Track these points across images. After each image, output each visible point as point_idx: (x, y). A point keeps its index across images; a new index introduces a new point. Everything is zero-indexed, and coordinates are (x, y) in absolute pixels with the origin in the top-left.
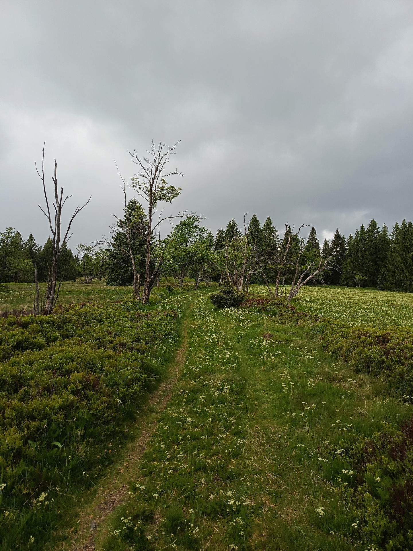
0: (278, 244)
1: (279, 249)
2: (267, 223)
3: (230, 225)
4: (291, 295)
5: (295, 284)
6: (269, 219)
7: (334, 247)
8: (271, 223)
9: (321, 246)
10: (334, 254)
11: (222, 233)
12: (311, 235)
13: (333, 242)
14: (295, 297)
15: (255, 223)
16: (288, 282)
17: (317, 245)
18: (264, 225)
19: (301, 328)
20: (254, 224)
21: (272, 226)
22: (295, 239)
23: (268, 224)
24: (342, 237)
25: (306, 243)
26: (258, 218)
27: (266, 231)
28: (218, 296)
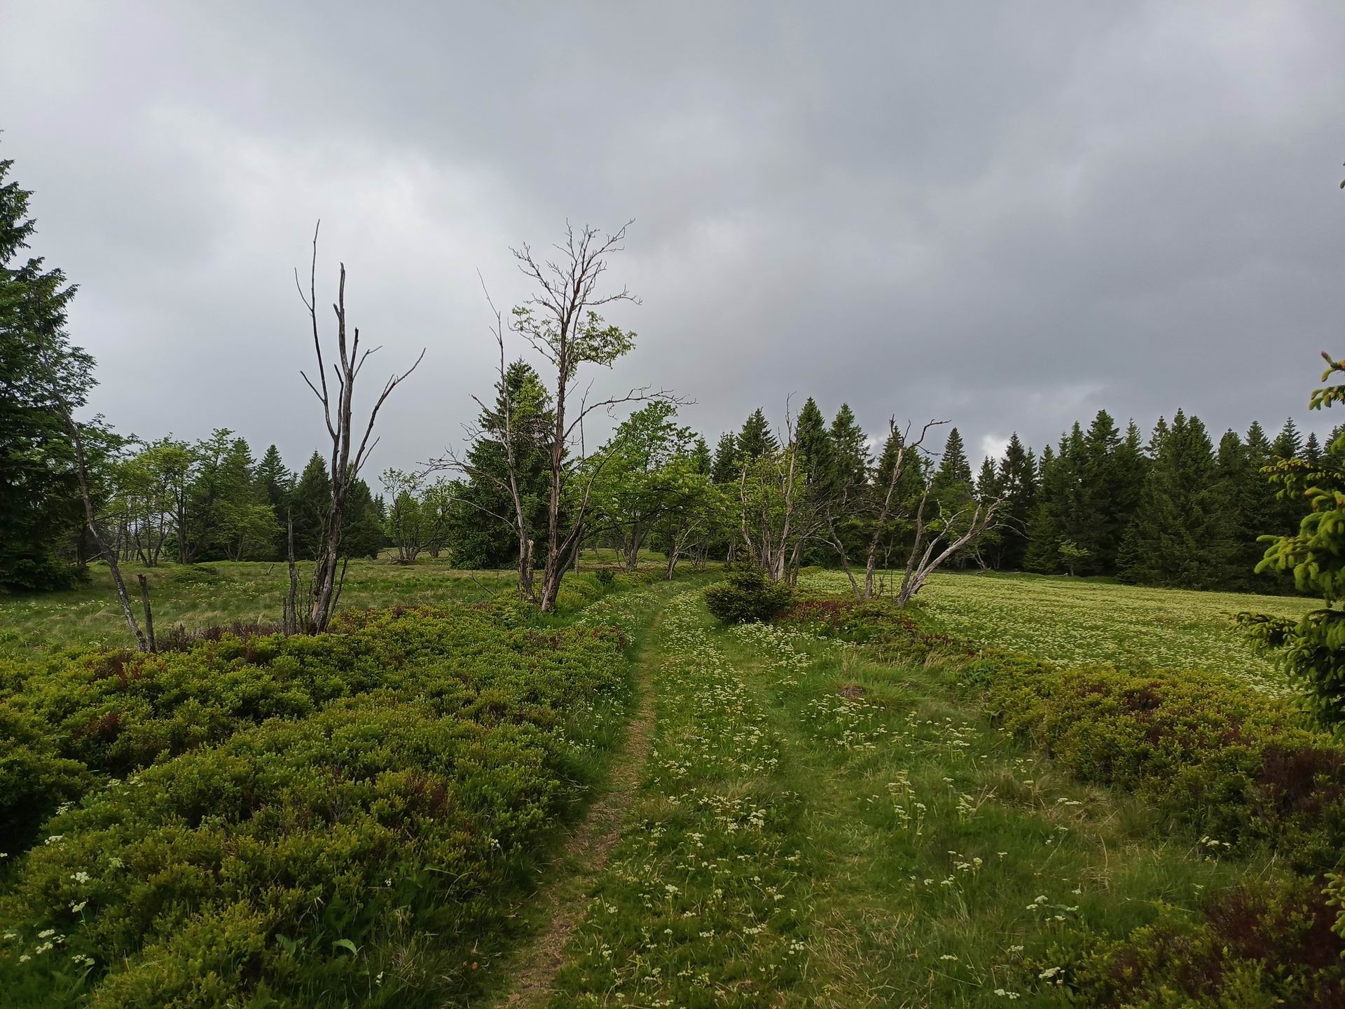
0: (869, 469)
1: (870, 482)
2: (840, 419)
3: (750, 422)
4: (905, 593)
5: (915, 568)
6: (845, 408)
7: (1006, 477)
8: (850, 419)
9: (976, 475)
10: (1007, 493)
11: (731, 441)
12: (949, 447)
13: (1006, 465)
14: (914, 598)
15: (811, 417)
16: (896, 562)
17: (966, 473)
18: (834, 423)
19: (935, 672)
20: (810, 420)
21: (852, 426)
22: (910, 456)
23: (844, 421)
24: (1026, 453)
25: (937, 468)
26: (819, 407)
27: (839, 437)
28: (726, 593)
